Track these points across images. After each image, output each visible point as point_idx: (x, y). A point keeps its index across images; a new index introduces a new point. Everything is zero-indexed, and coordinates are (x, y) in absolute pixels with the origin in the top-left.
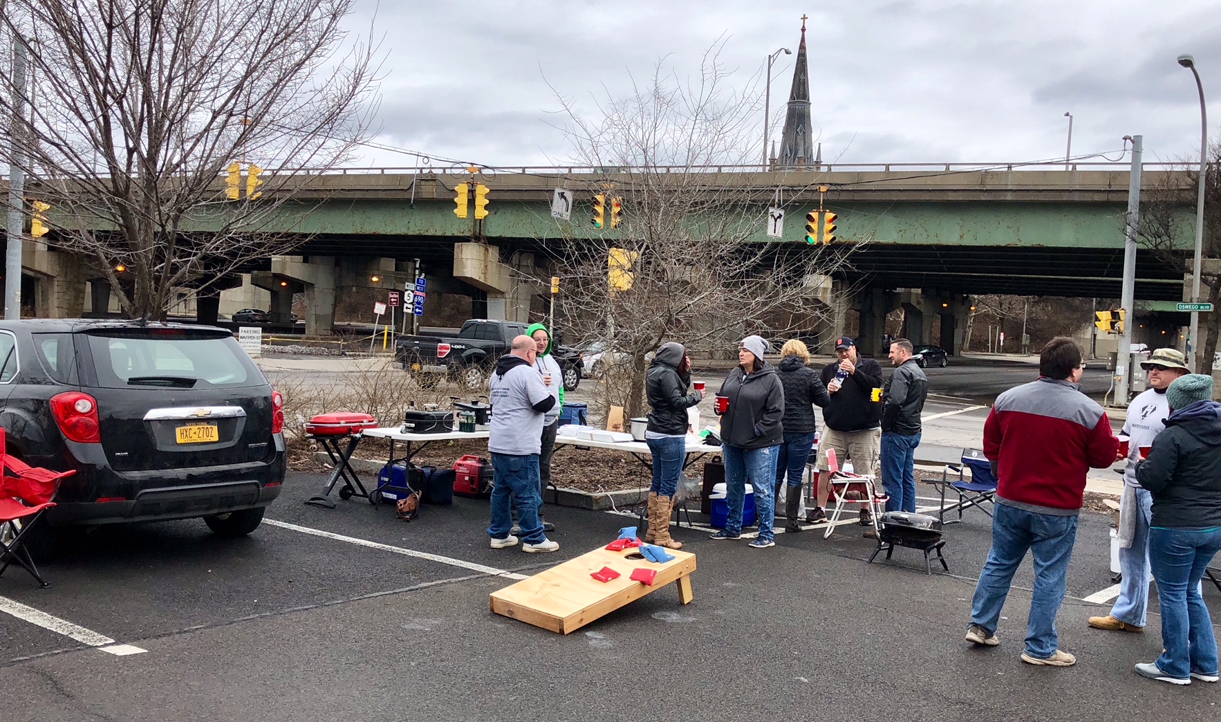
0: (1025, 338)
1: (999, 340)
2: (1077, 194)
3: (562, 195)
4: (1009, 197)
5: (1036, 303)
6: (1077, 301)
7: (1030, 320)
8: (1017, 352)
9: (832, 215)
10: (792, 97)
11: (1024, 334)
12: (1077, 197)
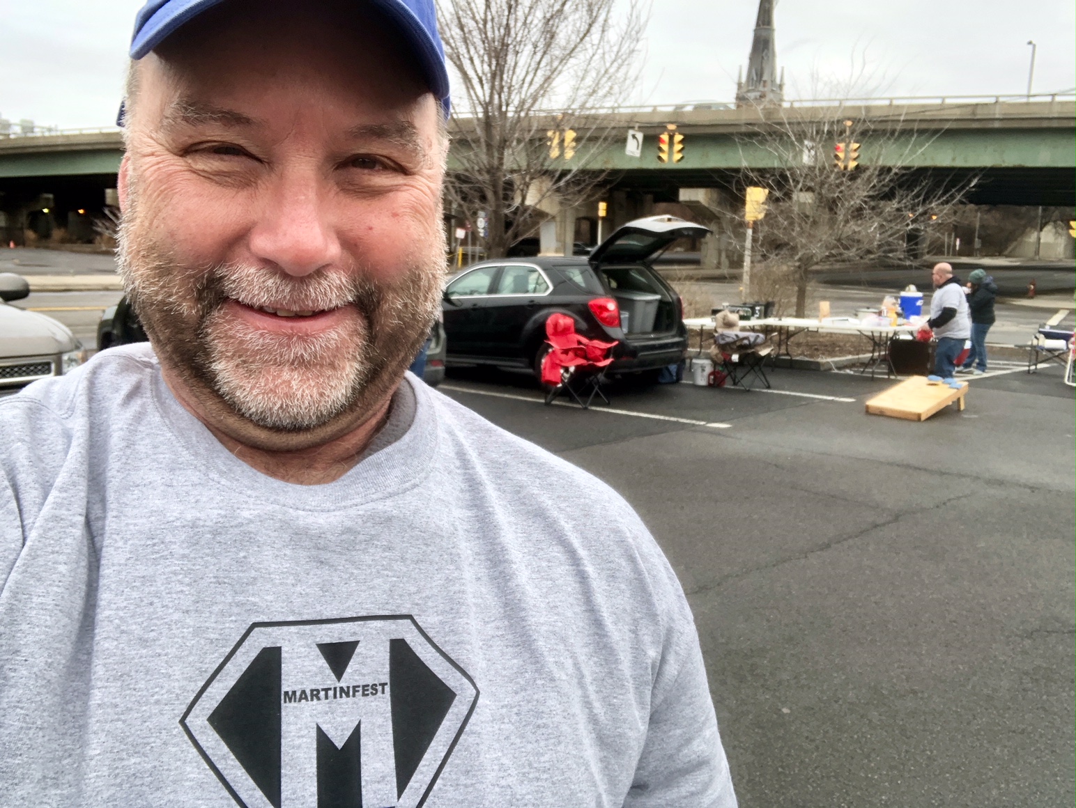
0: (977, 243)
1: (955, 245)
2: (1056, 121)
3: (634, 137)
4: (997, 125)
5: (989, 211)
6: (1024, 209)
7: (982, 226)
8: (969, 255)
9: (857, 145)
10: (758, 24)
11: (976, 239)
12: (1055, 124)
